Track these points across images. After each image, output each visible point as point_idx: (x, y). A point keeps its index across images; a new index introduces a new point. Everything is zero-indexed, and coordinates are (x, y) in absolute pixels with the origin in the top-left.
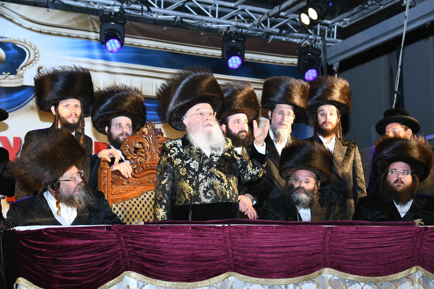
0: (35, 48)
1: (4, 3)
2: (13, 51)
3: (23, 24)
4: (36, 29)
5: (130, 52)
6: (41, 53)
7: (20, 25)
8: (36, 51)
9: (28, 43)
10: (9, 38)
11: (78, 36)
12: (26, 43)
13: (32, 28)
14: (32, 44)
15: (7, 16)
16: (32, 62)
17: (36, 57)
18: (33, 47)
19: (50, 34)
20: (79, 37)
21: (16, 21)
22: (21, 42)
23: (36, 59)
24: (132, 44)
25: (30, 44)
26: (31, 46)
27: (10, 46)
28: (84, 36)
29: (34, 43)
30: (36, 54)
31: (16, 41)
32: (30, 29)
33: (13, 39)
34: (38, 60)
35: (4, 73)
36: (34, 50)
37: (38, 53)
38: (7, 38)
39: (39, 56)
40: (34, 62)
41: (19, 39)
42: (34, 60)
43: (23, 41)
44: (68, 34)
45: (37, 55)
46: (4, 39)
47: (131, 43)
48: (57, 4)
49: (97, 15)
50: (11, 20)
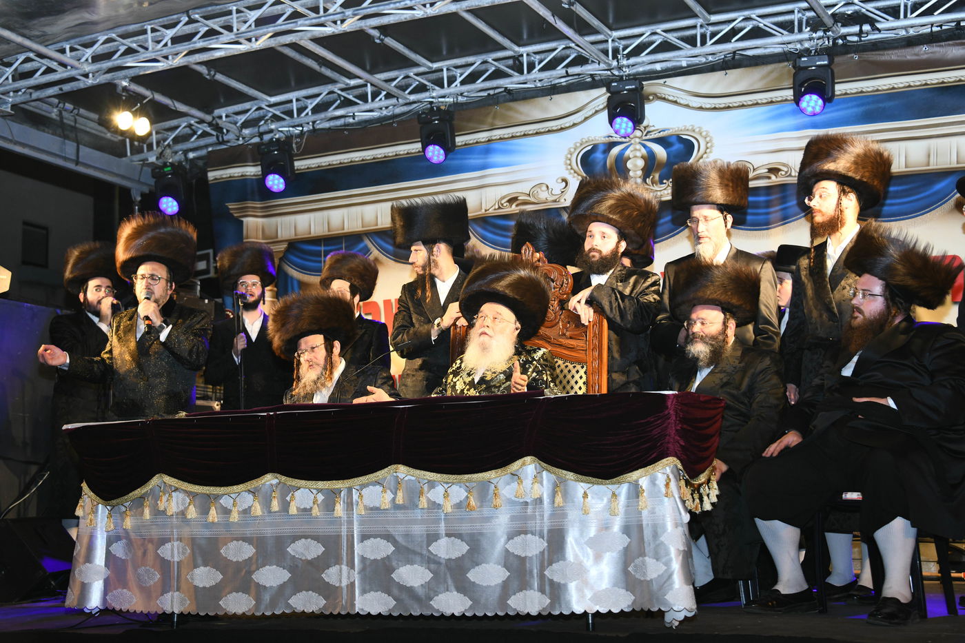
0: (707, 134)
1: (664, 80)
2: (677, 147)
3: (691, 105)
4: (708, 106)
5: (858, 106)
6: (714, 141)
7: (687, 106)
8: (708, 139)
9: (697, 130)
10: (672, 129)
11: (770, 100)
12: (694, 131)
13: (703, 106)
14: (702, 130)
15: (671, 98)
16: (702, 157)
17: (707, 148)
18: (704, 134)
19: (728, 108)
20: (772, 102)
21: (682, 102)
22: (688, 130)
23: (708, 151)
24: (862, 92)
25: (699, 131)
26: (701, 134)
27: (673, 140)
28: (765, 101)
29: (704, 129)
30: (707, 143)
31: (681, 130)
32: (701, 108)
33: (677, 129)
34: (711, 152)
35: (665, 181)
36: (706, 138)
37: (711, 141)
38: (669, 130)
39: (712, 146)
40: (705, 156)
41: (685, 126)
42: (706, 153)
43: (690, 128)
44: (755, 102)
45: (709, 145)
46: (666, 132)
47: (844, 92)
48: (739, 60)
49: (788, 60)
50: (675, 102)
